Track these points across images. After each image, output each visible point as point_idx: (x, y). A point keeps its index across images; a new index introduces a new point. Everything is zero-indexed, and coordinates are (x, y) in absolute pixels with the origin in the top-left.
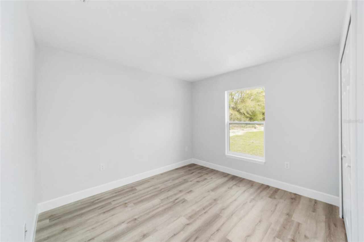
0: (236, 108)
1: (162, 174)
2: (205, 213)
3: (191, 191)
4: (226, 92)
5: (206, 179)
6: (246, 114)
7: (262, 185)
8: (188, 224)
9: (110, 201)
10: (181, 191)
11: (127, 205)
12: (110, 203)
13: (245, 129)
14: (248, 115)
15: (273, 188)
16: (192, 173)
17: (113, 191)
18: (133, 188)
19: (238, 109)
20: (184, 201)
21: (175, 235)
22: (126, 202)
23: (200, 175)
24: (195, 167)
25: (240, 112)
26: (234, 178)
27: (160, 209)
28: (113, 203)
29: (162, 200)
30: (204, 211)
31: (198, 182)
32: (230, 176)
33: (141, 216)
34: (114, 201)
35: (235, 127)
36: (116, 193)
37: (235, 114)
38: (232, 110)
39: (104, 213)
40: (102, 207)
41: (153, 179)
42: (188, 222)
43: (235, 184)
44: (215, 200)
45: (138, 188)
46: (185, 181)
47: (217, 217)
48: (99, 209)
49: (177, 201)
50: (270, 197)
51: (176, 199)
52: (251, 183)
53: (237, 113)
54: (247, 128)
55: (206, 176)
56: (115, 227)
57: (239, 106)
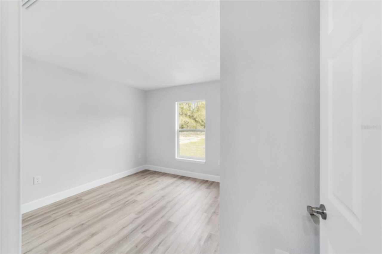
0: (193, 116)
1: (112, 182)
2: (153, 207)
3: (142, 193)
4: (176, 103)
5: (157, 181)
6: (201, 122)
7: (204, 180)
8: (137, 218)
9: (48, 215)
10: (132, 194)
11: (71, 214)
12: (50, 216)
13: (199, 136)
14: (203, 124)
15: (210, 181)
16: (144, 178)
17: (53, 205)
18: (78, 199)
19: (194, 118)
20: (135, 201)
21: (124, 228)
22: (71, 212)
23: (152, 178)
24: (148, 172)
25: (196, 120)
26: (182, 178)
27: (110, 211)
28: (53, 216)
29: (112, 204)
30: (152, 206)
31: (149, 184)
32: (179, 177)
33: (89, 221)
34: (54, 214)
35: (191, 134)
36: (56, 206)
37: (191, 122)
38: (189, 119)
39: (42, 226)
40: (39, 222)
41: (102, 187)
42: (137, 216)
43: (182, 183)
44: (163, 197)
45: (84, 198)
46: (137, 185)
47: (163, 208)
48: (35, 224)
49: (127, 203)
50: (207, 188)
51: (127, 201)
52: (194, 180)
53: (193, 121)
54: (201, 135)
55: (157, 179)
56: (58, 235)
57: (196, 115)
